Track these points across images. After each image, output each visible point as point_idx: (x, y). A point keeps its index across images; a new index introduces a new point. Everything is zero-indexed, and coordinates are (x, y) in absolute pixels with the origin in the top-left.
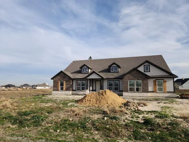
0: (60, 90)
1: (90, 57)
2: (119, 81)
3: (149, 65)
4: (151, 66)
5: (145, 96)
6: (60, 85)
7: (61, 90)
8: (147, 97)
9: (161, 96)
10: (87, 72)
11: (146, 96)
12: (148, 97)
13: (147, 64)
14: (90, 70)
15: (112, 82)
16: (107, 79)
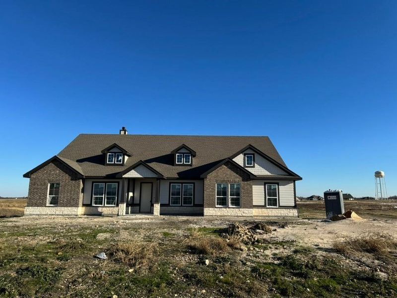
0: (48, 205)
1: (123, 128)
2: (194, 183)
3: (254, 154)
4: (256, 155)
5: (246, 215)
6: (48, 193)
7: (51, 203)
8: (250, 217)
9: (273, 215)
10: (120, 161)
11: (249, 215)
12: (252, 217)
13: (249, 151)
14: (126, 158)
15: (179, 186)
16: (169, 179)
